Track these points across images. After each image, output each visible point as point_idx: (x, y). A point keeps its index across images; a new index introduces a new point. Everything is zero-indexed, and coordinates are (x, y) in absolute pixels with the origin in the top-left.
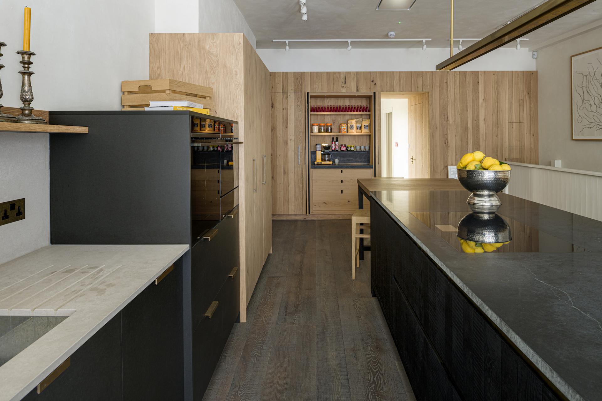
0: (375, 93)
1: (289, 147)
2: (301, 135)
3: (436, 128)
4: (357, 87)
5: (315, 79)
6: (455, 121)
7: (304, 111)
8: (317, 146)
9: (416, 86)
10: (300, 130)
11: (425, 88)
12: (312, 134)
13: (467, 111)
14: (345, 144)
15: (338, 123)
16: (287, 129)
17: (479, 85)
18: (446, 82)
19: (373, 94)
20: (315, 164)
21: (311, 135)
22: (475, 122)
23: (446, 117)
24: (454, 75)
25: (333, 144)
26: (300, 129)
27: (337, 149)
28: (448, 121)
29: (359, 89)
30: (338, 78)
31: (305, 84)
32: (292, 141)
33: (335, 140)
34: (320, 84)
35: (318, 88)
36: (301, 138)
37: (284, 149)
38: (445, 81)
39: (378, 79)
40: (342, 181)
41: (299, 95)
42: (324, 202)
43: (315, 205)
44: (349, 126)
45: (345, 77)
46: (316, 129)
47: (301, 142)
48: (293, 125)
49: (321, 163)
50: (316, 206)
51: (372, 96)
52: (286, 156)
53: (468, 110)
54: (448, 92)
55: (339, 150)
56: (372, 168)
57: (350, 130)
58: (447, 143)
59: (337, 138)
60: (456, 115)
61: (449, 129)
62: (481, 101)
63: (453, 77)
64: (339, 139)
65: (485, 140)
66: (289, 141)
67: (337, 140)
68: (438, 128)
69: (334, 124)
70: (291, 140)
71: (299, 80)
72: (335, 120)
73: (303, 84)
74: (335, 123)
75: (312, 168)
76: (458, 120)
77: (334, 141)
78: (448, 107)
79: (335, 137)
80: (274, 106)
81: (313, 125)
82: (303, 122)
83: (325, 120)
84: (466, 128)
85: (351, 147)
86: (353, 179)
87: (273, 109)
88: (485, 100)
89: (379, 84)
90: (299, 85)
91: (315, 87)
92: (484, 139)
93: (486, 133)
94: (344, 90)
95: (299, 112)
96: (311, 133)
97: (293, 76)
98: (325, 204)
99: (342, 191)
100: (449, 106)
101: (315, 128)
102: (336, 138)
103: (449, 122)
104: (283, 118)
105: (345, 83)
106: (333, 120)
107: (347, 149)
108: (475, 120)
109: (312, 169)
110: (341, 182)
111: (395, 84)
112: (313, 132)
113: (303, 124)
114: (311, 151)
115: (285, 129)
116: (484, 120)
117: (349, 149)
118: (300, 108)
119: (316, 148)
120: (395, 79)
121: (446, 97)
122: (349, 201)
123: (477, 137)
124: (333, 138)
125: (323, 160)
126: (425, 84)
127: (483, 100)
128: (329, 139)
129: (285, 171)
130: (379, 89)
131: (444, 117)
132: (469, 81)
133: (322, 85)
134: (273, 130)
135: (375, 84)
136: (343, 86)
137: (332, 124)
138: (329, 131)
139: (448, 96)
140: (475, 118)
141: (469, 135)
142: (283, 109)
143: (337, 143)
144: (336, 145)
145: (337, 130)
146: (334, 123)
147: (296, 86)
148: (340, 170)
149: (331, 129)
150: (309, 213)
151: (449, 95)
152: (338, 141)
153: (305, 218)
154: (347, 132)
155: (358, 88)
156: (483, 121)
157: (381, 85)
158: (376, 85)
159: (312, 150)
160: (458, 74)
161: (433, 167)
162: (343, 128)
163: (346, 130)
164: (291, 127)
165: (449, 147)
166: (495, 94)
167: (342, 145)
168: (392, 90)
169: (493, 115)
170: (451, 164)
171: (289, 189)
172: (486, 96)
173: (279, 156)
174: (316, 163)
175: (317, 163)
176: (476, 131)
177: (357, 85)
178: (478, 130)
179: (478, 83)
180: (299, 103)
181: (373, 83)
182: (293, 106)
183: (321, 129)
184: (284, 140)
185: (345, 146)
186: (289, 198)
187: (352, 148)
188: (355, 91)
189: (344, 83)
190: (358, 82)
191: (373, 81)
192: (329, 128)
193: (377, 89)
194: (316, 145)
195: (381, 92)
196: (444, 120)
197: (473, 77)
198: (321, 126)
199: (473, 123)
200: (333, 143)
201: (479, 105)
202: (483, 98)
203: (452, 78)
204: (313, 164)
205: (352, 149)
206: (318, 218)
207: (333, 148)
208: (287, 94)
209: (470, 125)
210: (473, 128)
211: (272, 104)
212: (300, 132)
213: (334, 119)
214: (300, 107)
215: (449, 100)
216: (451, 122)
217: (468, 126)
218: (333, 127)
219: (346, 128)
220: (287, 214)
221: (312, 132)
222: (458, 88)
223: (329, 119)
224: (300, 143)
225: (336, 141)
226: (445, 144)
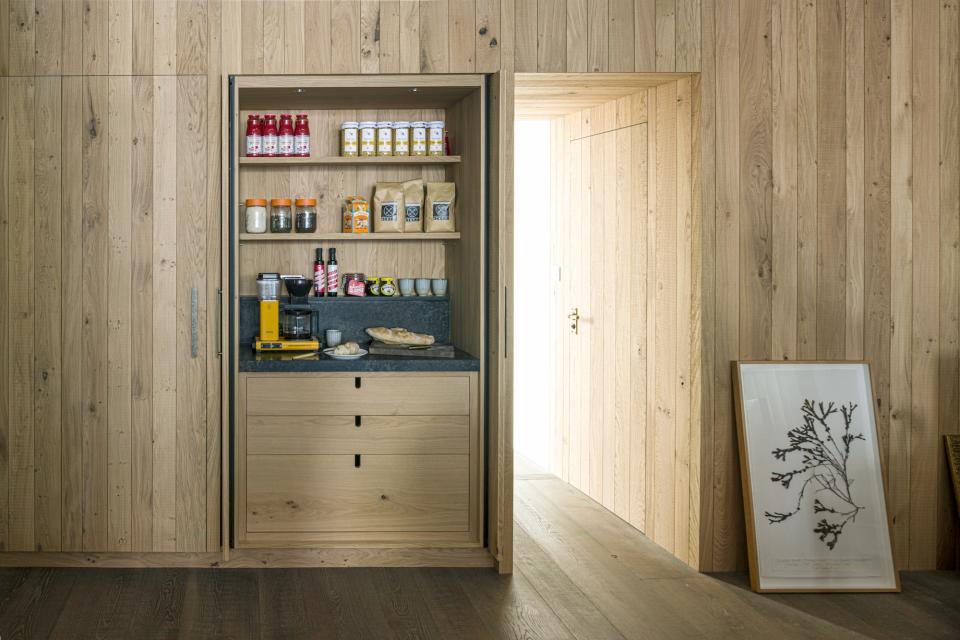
0: (490, 79)
1: (156, 290)
2: (203, 243)
3: (728, 214)
4: (423, 54)
5: (259, 23)
6: (798, 186)
7: (214, 148)
8: (264, 282)
9: (652, 53)
10: (200, 224)
11: (685, 57)
12: (245, 237)
13: (845, 148)
14: (359, 272)
15: (336, 196)
16: (149, 218)
17: (889, 46)
18: (766, 37)
19: (481, 82)
20: (254, 351)
21: (241, 241)
22: (875, 191)
23: (765, 170)
24: (798, 9)
25: (320, 271)
26: (200, 218)
27: (333, 290)
28: (772, 186)
29: (429, 62)
30: (349, 20)
31: (221, 43)
32: (167, 266)
33: (325, 257)
34: (280, 42)
35: (271, 58)
36: (202, 255)
37: (139, 297)
38: (761, 34)
39: (505, 25)
40: (358, 421)
41: (196, 84)
42: (289, 499)
43: (254, 513)
44: (380, 208)
45: (376, 15)
46: (258, 219)
47: (202, 269)
48: (175, 202)
49: (278, 346)
50: (257, 517)
51: (479, 88)
52: (143, 325)
53: (850, 143)
54: (775, 73)
55: (339, 294)
56: (477, 369)
57: (383, 225)
58: (765, 273)
59: (332, 252)
60: (804, 162)
61: (778, 217)
62: (897, 108)
63: (791, 17)
64: (338, 256)
65: (912, 261)
66: (157, 267)
67: (332, 260)
68: (735, 215)
69: (321, 202)
70: (164, 261)
71: (196, 26)
72: (326, 188)
73: (214, 48)
74: (325, 197)
75: (246, 371)
76: (811, 183)
77: (323, 263)
78: (771, 131)
79: (325, 247)
80: (99, 128)
81: (248, 204)
82: (212, 191)
83: (292, 188)
84: (841, 215)
85: (385, 282)
86: (401, 412)
87: (95, 143)
88: (912, 104)
89: (506, 43)
90: (199, 45)
91: (258, 54)
92: (909, 256)
93: (915, 234)
94: (371, 65)
95: (197, 152)
96: (240, 232)
97: (173, 14)
98: (294, 507)
99: (358, 459)
100: (775, 130)
101: (257, 214)
102: (330, 250)
103: (776, 189)
104: (135, 176)
105: (377, 38)
106: (318, 188)
107: (368, 291)
108: (875, 184)
109: (244, 375)
110: (354, 424)
111: (569, 41)
112: (250, 229)
113: (213, 201)
114: (241, 299)
115: (142, 220)
116: (910, 181)
117: (375, 290)
118: (200, 136)
119: (259, 288)
120: (572, 24)
121: (767, 92)
122: (383, 497)
123: (880, 249)
124: (319, 252)
125: (286, 336)
126: (685, 43)
127: (906, 105)
128: (305, 255)
129: (138, 382)
130: (508, 60)
131: (756, 172)
132: (853, 32)
133: (285, 45)
134: (96, 225)
135: (494, 42)
136: (369, 52)
137: (315, 201)
138: (307, 225)
139: (771, 90)
140: (876, 177)
141: (851, 243)
142: (135, 141)
143: (332, 268)
144: (328, 275)
145: (335, 223)
146: (322, 197)
147: (188, 53)
148: (352, 376)
149: (314, 218)
150: (232, 545)
151: (776, 86)
152: (336, 263)
153: (214, 561)
154: (372, 230)
155: (424, 56)
156: (906, 187)
157: (515, 47)
158: (496, 48)
159: (245, 294)
160: (811, 5)
161: (711, 367)
162: (355, 214)
163: (366, 223)
164: (165, 210)
165: (775, 288)
166: (952, 83)
167: (349, 278)
168: (560, 65)
169: (940, 164)
170: (781, 354)
171: (156, 452)
172: (915, 90)
173: (115, 325)
174: (258, 346)
175: (264, 346)
176: (880, 225)
177: (421, 46)
178: (886, 221)
179: (888, 38)
180: (196, 118)
181: (487, 40)
182: (174, 129)
183: (278, 217)
184: (137, 262)
185: (361, 277)
186: (156, 487)
187: (388, 285)
188: (416, 69)
189: (371, 37)
190: (425, 35)
191: (483, 32)
192: (307, 213)
193: (500, 63)
194: (260, 277)
195: (518, 76)
196: (759, 182)
197: (868, 15)
198: (276, 208)
199: (868, 195)
200: (320, 267)
201: (889, 125)
202: (905, 97)
203: (788, 19)
204: (248, 348)
205: (387, 290)
206: (265, 563)
207: (321, 287)
208: (151, 82)
209: (854, 203)
210: (868, 216)
211: (93, 121)
212: (199, 230)
213: (323, 183)
214: (199, 131)
215: (775, 104)
216: (783, 192)
217: (849, 204)
218: (318, 211)
219: (368, 215)
220: (147, 549)
221: (244, 228)
222: (812, 59)
223: (303, 184)
224: (199, 271)
225: (329, 263)
226: (761, 275)
